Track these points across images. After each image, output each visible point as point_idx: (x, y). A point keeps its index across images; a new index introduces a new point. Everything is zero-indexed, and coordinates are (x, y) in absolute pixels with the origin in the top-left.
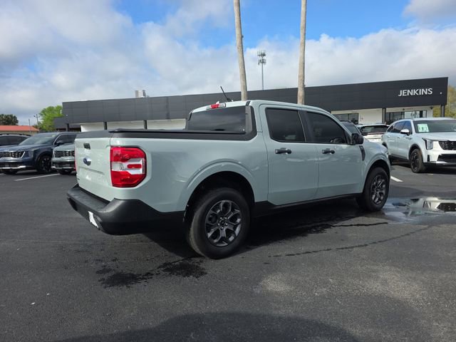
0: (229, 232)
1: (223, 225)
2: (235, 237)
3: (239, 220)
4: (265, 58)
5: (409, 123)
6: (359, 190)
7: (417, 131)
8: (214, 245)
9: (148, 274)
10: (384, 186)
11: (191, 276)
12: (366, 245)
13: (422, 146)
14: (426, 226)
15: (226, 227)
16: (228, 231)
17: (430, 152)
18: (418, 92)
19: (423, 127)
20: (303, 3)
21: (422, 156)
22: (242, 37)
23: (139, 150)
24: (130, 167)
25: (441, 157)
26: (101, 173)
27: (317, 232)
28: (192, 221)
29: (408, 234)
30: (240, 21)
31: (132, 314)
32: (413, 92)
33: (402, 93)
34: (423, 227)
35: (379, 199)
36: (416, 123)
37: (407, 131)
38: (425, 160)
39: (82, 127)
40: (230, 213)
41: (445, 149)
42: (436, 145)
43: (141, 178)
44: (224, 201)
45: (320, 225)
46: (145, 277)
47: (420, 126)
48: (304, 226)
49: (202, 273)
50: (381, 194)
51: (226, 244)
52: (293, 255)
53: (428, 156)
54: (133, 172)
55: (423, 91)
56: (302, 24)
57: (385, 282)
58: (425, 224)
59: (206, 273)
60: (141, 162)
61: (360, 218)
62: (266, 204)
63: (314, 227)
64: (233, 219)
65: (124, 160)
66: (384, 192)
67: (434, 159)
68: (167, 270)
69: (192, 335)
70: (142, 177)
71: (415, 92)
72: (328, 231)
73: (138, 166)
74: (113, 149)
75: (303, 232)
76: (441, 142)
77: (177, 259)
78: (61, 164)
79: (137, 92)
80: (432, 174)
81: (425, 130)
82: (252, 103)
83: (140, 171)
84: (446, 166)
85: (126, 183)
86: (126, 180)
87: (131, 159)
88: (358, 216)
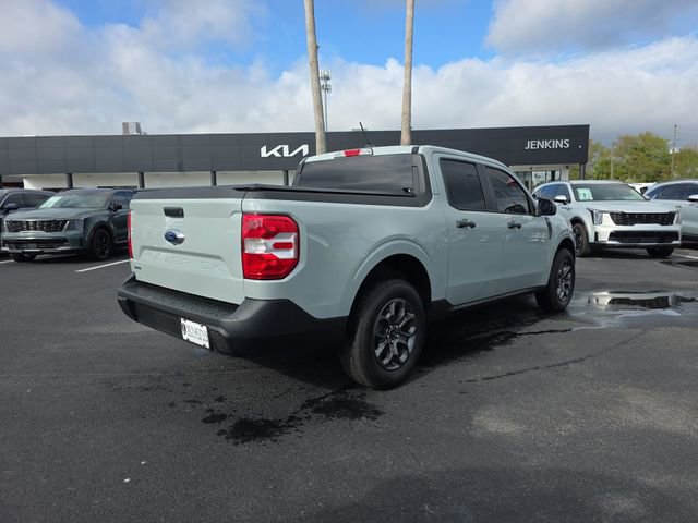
0: (402, 347)
1: (393, 337)
2: (409, 355)
3: (412, 330)
4: (329, 82)
5: (565, 187)
6: (544, 282)
7: (577, 199)
8: (384, 367)
9: (291, 419)
10: (570, 275)
11: (363, 418)
12: (582, 360)
13: (587, 220)
14: (639, 331)
15: (397, 340)
16: (399, 345)
17: (599, 228)
18: (551, 144)
19: (585, 193)
20: (409, 3)
21: (587, 234)
22: (317, 47)
23: (287, 219)
24: (278, 246)
25: (613, 235)
26: (218, 258)
27: (503, 343)
28: (355, 332)
29: (624, 343)
30: (314, 22)
31: (310, 483)
32: (545, 144)
33: (530, 145)
34: (634, 331)
35: (565, 295)
36: (575, 188)
37: (563, 198)
38: (592, 240)
39: (25, 182)
40: (402, 319)
41: (617, 223)
42: (607, 218)
43: (291, 265)
44: (396, 300)
45: (502, 333)
46: (292, 423)
47: (581, 191)
48: (480, 336)
49: (378, 413)
50: (566, 286)
51: (397, 366)
52: (492, 378)
53: (596, 234)
54: (282, 255)
55: (557, 144)
56: (408, 36)
57: (641, 410)
58: (636, 327)
59: (383, 413)
60: (292, 239)
61: (547, 322)
62: (444, 303)
63: (494, 336)
64: (406, 328)
65: (268, 236)
66: (569, 283)
67: (604, 238)
68: (317, 410)
69: (427, 508)
70: (293, 263)
71: (547, 144)
72: (517, 342)
73: (287, 246)
74: (247, 216)
75: (484, 345)
76: (612, 214)
77: (323, 393)
78: (19, 243)
79: (125, 126)
80: (600, 259)
81: (587, 198)
82: (422, 149)
83: (290, 254)
84: (619, 247)
85: (268, 273)
86: (269, 268)
87: (280, 234)
88: (542, 319)
